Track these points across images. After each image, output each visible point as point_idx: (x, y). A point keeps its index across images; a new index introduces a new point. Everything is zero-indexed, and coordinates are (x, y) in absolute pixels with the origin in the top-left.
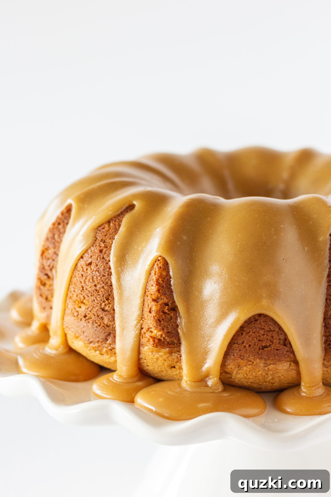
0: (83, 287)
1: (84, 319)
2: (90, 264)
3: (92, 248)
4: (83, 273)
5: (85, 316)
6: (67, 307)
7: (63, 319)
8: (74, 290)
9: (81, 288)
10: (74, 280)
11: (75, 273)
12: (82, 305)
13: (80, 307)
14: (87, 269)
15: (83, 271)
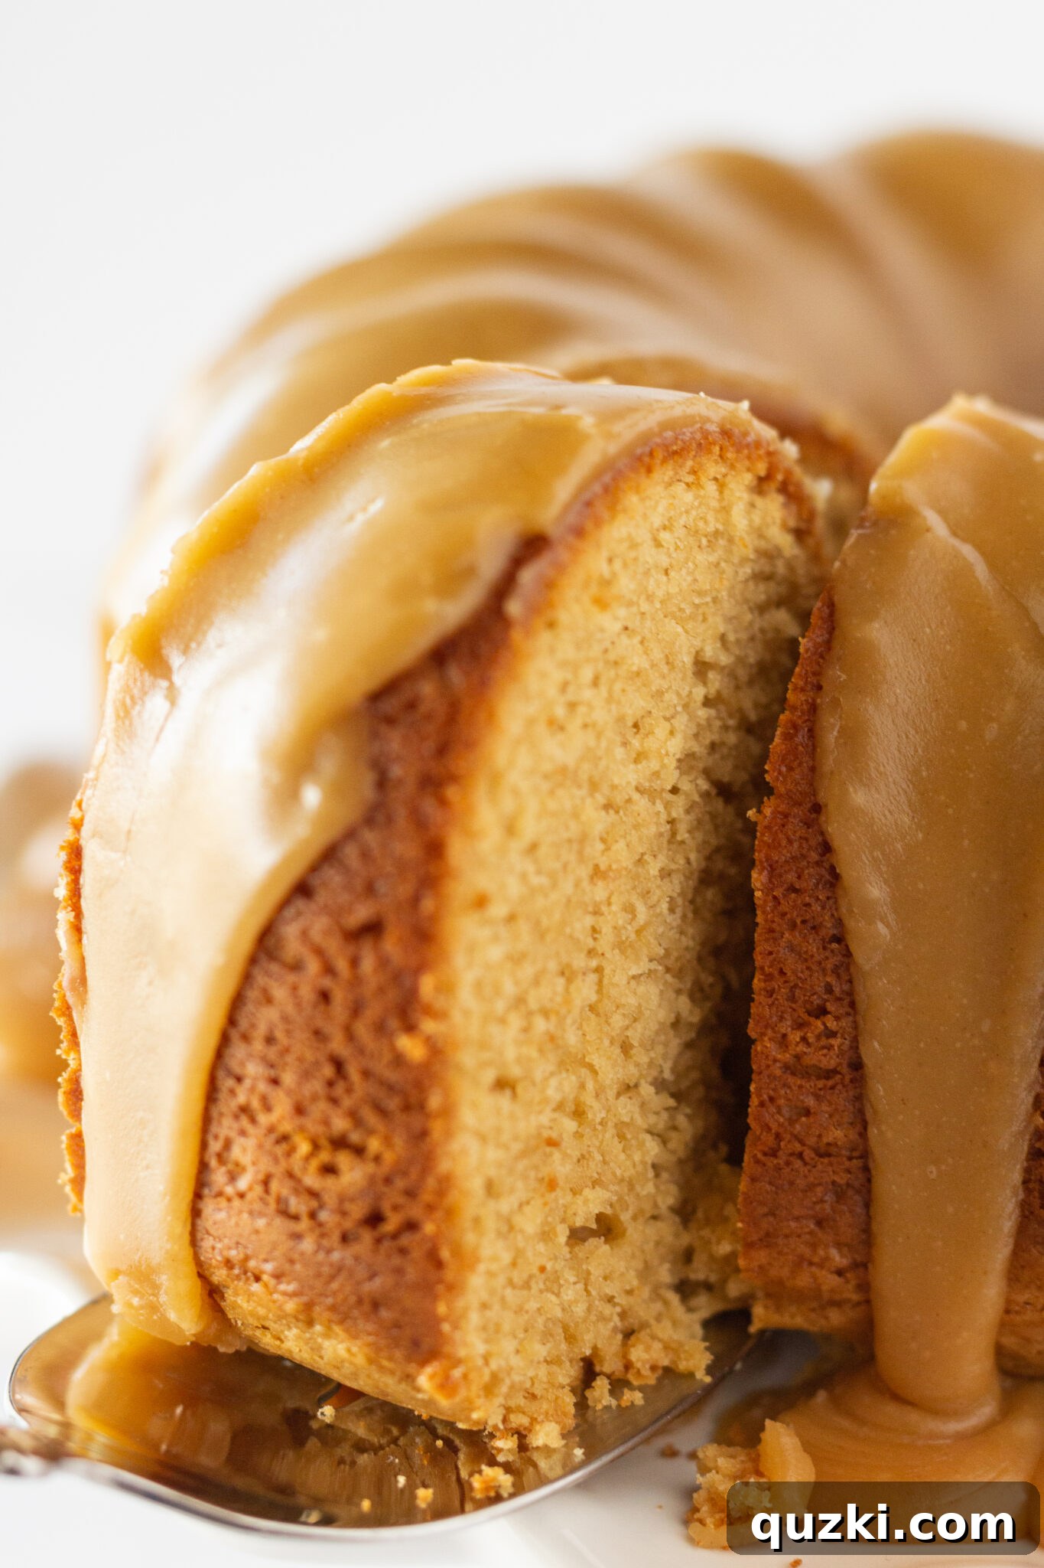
0: (338, 1065)
1: (367, 1237)
2: (373, 929)
3: (370, 837)
4: (327, 982)
5: (374, 1219)
6: (221, 1158)
7: (196, 1213)
8: (272, 1073)
9: (328, 1071)
10: (263, 1018)
11: (261, 979)
12: (343, 1160)
13: (329, 1170)
14: (355, 962)
15: (329, 970)
